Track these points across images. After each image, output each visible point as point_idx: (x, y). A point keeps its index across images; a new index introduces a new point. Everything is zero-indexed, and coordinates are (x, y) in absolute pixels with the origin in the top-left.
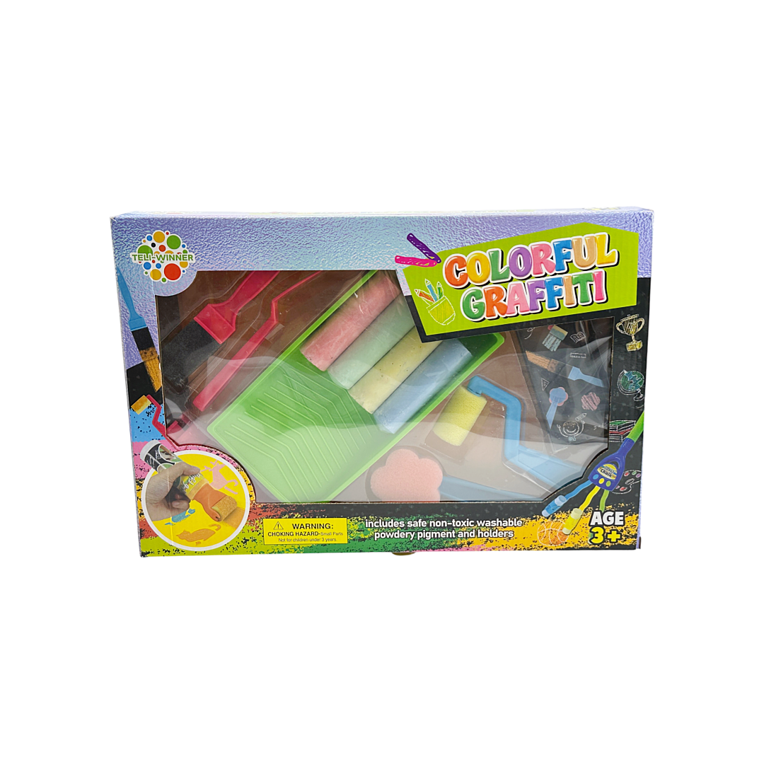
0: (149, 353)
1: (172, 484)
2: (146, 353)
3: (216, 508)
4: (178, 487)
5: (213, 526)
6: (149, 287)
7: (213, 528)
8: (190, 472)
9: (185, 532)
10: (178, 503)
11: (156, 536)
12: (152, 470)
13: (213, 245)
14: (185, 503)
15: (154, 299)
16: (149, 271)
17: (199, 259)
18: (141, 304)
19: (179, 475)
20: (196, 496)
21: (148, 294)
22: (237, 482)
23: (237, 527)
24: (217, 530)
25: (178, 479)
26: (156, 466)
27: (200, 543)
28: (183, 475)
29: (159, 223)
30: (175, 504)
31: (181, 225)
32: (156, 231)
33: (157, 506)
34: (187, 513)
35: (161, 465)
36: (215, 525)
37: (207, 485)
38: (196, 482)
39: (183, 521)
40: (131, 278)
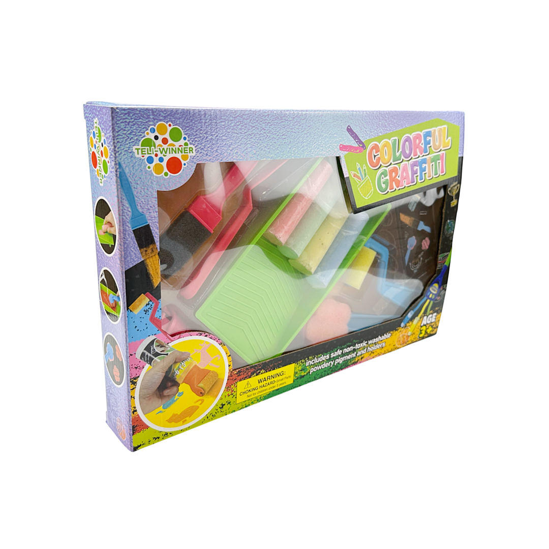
0: (149, 251)
1: (164, 374)
2: (146, 251)
3: (201, 385)
4: (170, 376)
5: (197, 401)
6: (152, 183)
7: (198, 404)
8: (181, 358)
9: (174, 415)
10: (168, 391)
11: (147, 427)
12: (147, 366)
13: (210, 138)
14: (175, 389)
15: (155, 195)
16: (152, 166)
17: (198, 151)
18: (143, 200)
19: (171, 364)
20: (185, 379)
21: (150, 189)
22: (220, 356)
23: (216, 396)
24: (201, 404)
25: (170, 368)
26: (150, 361)
27: (186, 420)
28: (175, 362)
29: (162, 114)
30: (166, 392)
31: (182, 117)
32: (159, 123)
33: (150, 399)
34: (176, 397)
35: (155, 359)
36: (199, 400)
37: (196, 366)
38: (186, 366)
39: (173, 406)
40: (134, 174)
